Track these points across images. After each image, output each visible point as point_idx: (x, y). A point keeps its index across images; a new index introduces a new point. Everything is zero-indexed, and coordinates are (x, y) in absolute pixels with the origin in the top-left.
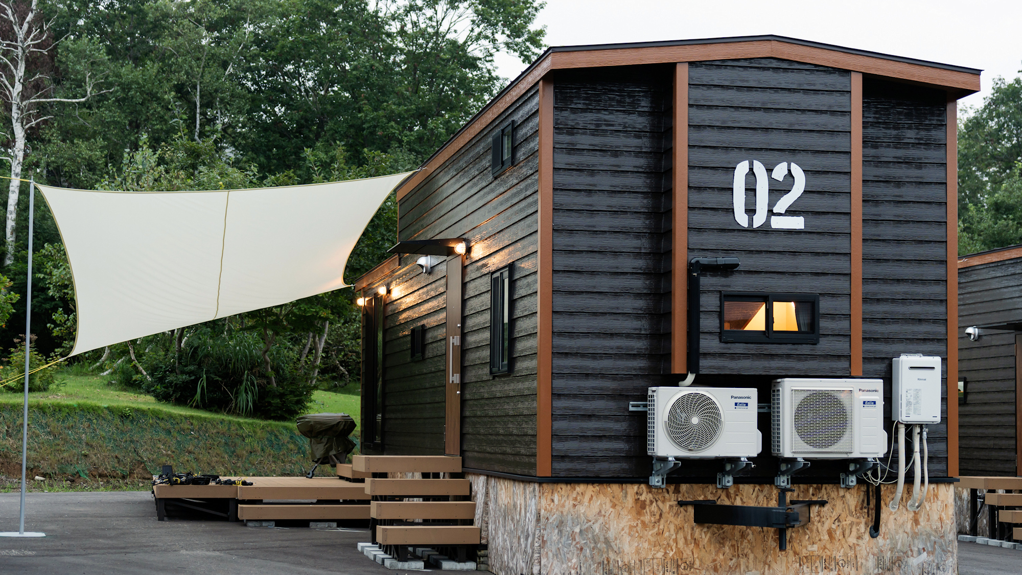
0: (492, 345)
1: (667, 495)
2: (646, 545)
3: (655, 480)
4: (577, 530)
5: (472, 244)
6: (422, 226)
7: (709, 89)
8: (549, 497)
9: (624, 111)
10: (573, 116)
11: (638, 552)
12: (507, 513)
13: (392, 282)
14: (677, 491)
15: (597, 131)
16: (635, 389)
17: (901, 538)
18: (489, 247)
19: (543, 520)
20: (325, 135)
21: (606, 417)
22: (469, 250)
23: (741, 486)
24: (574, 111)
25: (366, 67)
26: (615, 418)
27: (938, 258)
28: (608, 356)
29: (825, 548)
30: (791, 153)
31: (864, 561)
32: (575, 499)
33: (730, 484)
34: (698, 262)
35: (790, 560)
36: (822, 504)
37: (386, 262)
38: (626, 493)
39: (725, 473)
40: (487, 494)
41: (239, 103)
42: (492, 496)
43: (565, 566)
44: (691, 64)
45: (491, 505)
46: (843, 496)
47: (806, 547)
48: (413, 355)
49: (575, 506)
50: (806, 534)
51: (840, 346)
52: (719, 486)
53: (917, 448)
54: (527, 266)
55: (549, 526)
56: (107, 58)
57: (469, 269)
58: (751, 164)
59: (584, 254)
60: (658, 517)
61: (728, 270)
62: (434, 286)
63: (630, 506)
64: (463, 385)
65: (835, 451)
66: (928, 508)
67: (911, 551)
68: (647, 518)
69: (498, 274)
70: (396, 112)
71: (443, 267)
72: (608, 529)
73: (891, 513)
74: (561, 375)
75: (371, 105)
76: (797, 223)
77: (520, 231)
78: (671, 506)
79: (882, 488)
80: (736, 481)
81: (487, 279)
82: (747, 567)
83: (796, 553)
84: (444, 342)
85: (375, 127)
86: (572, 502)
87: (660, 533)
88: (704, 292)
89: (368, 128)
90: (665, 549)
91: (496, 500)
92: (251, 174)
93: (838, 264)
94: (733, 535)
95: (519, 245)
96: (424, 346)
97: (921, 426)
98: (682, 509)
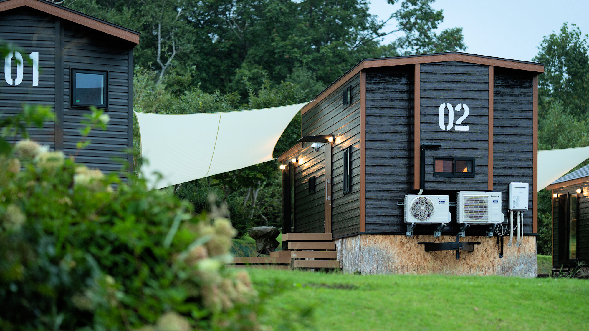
0: (344, 181)
1: (413, 240)
2: (404, 260)
3: (408, 233)
4: (376, 253)
5: (336, 137)
6: (314, 128)
7: (429, 74)
8: (364, 240)
9: (395, 83)
10: (374, 86)
11: (401, 262)
12: (349, 252)
13: (299, 156)
14: (417, 238)
15: (383, 91)
16: (400, 196)
17: (512, 258)
18: (342, 139)
19: (362, 249)
20: (248, 58)
21: (388, 208)
22: (334, 140)
23: (444, 236)
24: (374, 84)
25: (276, 10)
26: (392, 208)
27: (529, 142)
28: (389, 183)
29: (480, 262)
30: (463, 100)
31: (496, 267)
32: (375, 241)
33: (440, 235)
34: (424, 144)
35: (465, 267)
36: (479, 244)
37: (296, 146)
38: (396, 239)
39: (437, 230)
40: (342, 246)
41: (188, 36)
42: (344, 246)
43: (371, 268)
44: (422, 64)
45: (344, 251)
46: (488, 241)
47: (472, 261)
48: (309, 191)
49: (375, 244)
50: (472, 256)
51: (483, 178)
52: (435, 236)
53: (519, 220)
54: (357, 146)
55: (364, 251)
56: (97, 7)
57: (335, 148)
58: (446, 105)
59: (379, 142)
60: (409, 249)
61: (437, 148)
62: (319, 157)
63: (398, 244)
64: (332, 201)
65: (481, 221)
66: (524, 246)
67: (517, 264)
68: (405, 249)
69: (345, 151)
70: (299, 41)
71: (323, 148)
72: (389, 253)
73: (508, 248)
74: (369, 191)
75: (280, 36)
76: (466, 128)
77: (354, 132)
78: (415, 244)
79: (504, 237)
80: (442, 234)
81: (341, 153)
82: (447, 269)
83: (467, 264)
84: (324, 183)
85: (284, 52)
86: (374, 242)
87: (410, 255)
88: (427, 157)
89: (279, 53)
90: (412, 261)
91: (345, 248)
92: (216, 96)
93: (483, 145)
94: (441, 256)
95: (353, 138)
96: (315, 186)
97: (521, 212)
98: (419, 245)
